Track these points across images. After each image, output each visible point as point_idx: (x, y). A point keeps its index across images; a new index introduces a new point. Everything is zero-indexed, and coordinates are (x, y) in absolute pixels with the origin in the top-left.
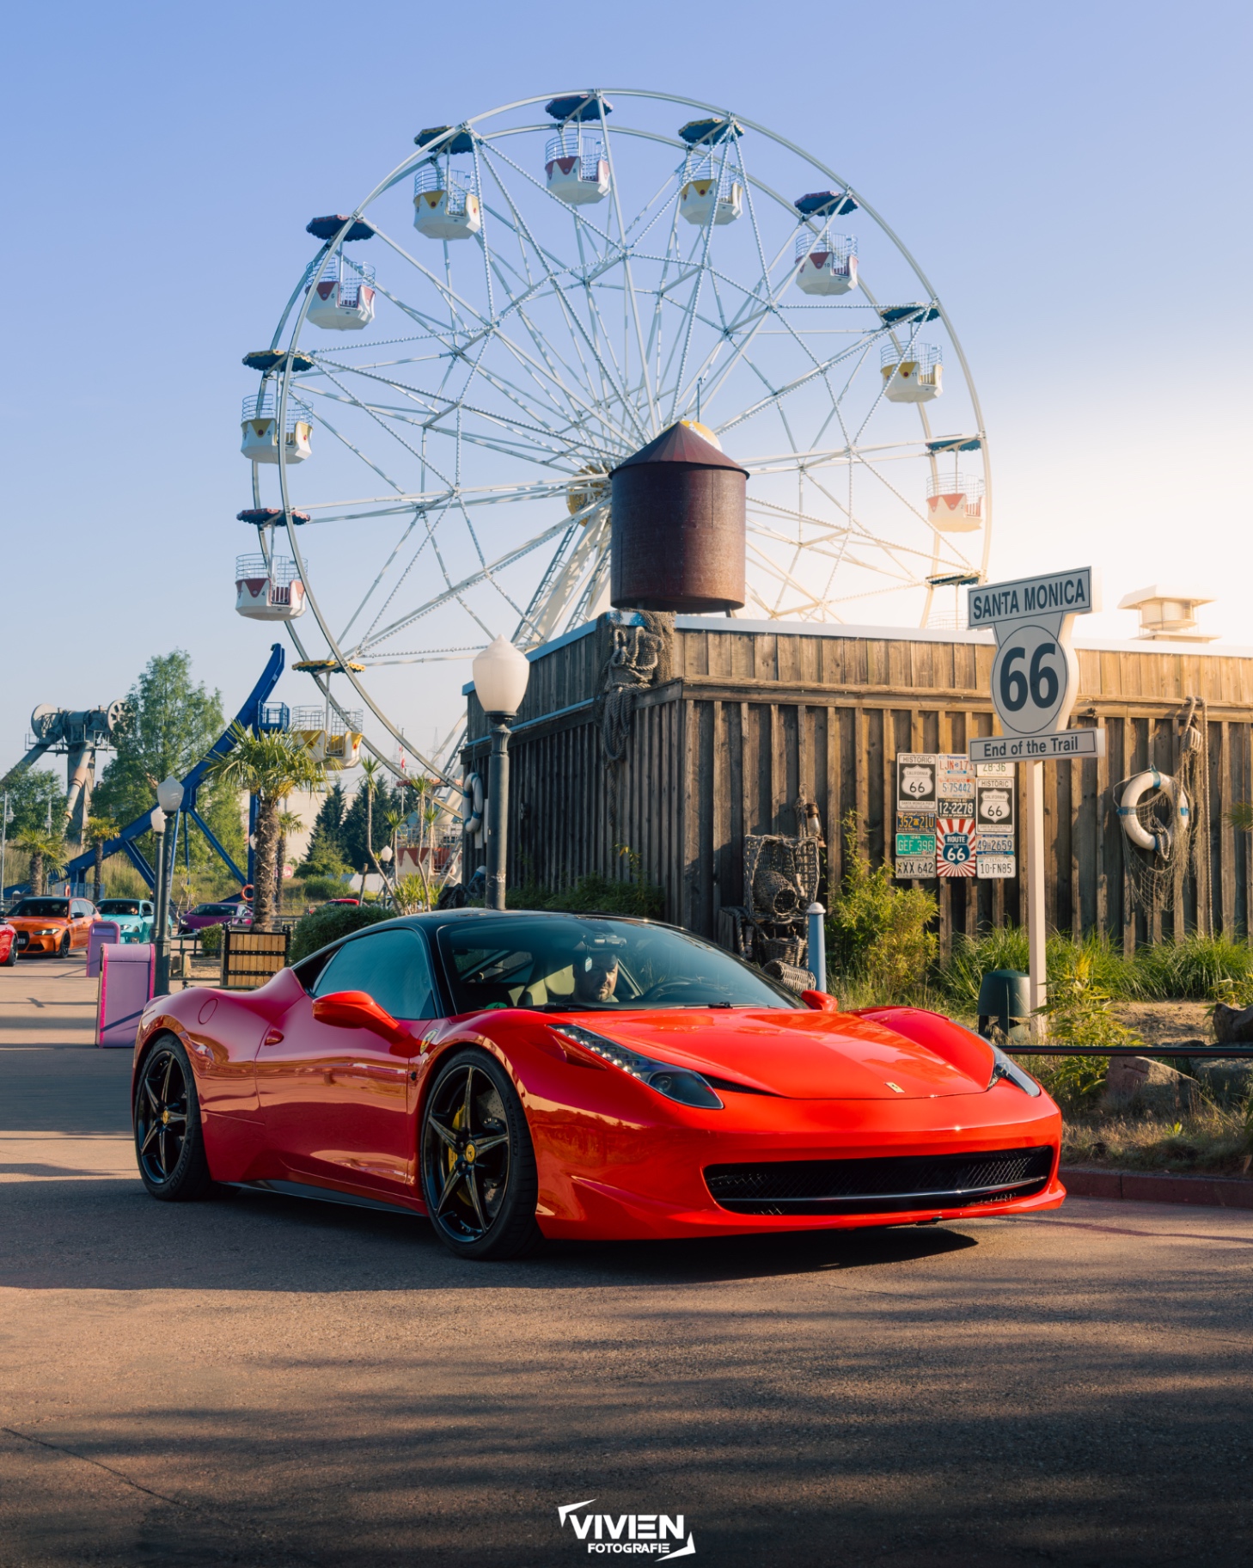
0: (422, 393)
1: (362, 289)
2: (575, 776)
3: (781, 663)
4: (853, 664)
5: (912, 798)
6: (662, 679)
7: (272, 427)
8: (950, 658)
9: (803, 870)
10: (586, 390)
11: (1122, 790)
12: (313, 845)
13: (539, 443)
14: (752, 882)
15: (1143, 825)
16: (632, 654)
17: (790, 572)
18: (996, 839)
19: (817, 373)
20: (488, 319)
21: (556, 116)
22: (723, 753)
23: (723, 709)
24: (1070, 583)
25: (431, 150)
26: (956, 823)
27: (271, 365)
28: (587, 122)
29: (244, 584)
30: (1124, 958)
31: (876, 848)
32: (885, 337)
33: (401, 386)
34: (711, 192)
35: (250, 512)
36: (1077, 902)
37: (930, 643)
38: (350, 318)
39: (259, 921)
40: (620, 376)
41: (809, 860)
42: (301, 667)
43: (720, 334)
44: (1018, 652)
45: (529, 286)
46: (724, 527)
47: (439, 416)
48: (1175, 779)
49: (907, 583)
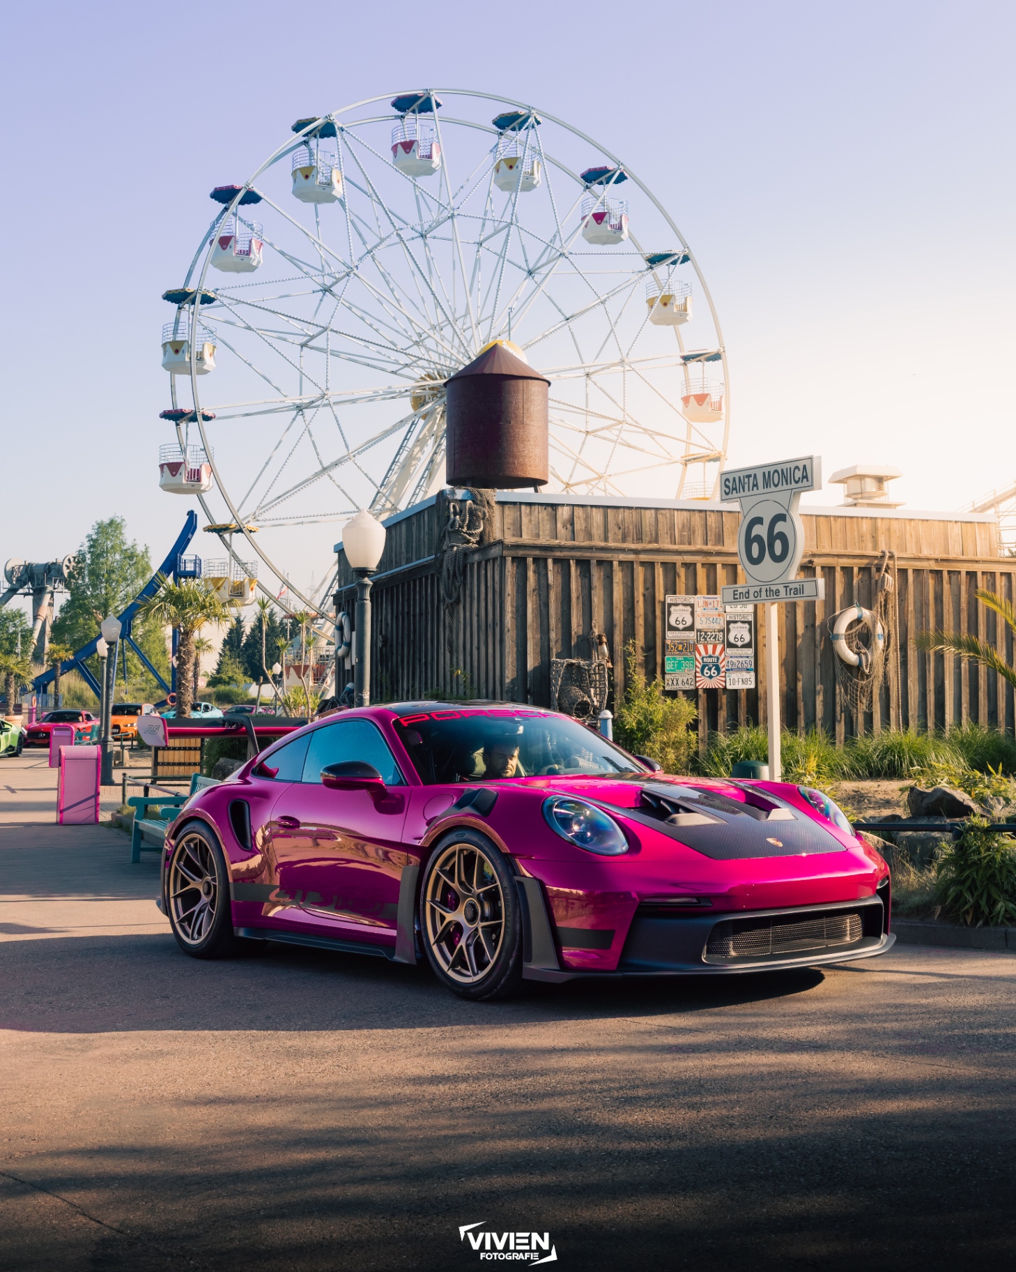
0: (300, 320)
1: (253, 241)
2: (421, 614)
3: (577, 527)
4: (631, 527)
5: (677, 629)
6: (486, 543)
7: (185, 347)
8: (703, 522)
9: (595, 685)
10: (424, 317)
11: (834, 621)
12: (221, 662)
13: (389, 357)
14: (557, 695)
15: (850, 647)
16: (463, 521)
17: (580, 453)
18: (740, 660)
19: (598, 304)
20: (349, 263)
21: (400, 109)
22: (534, 597)
23: (533, 563)
24: (797, 468)
25: (304, 136)
26: (710, 648)
27: (184, 300)
28: (423, 114)
29: (165, 467)
30: (837, 748)
31: (650, 667)
32: (649, 276)
33: (284, 315)
34: (517, 167)
35: (170, 412)
36: (801, 706)
37: (689, 510)
38: (244, 262)
40: (450, 307)
41: (600, 677)
42: (209, 529)
43: (525, 274)
44: (758, 520)
45: (380, 238)
46: (532, 423)
47: (313, 337)
48: (874, 612)
49: (667, 461)
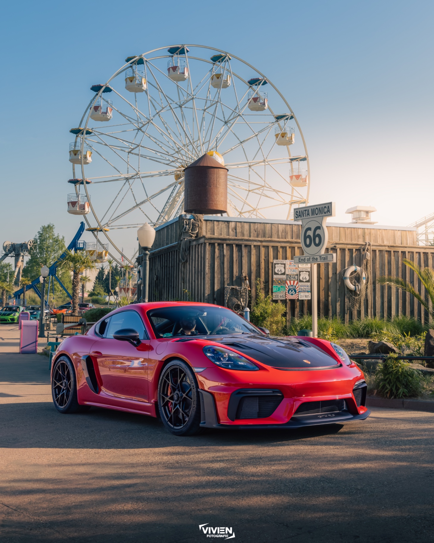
0: (128, 142)
1: (108, 108)
2: (172, 267)
3: (238, 231)
4: (261, 231)
5: (278, 274)
6: (200, 236)
7: (79, 153)
8: (291, 229)
9: (243, 297)
10: (180, 141)
11: (344, 272)
12: (95, 286)
13: (166, 158)
14: (227, 301)
15: (351, 283)
16: (190, 228)
17: (246, 199)
18: (305, 287)
19: (254, 136)
20: (149, 118)
21: (171, 53)
22: (218, 260)
23: (218, 246)
24: (325, 207)
25: (130, 64)
26: (292, 282)
27: (79, 133)
28: (181, 55)
29: (70, 203)
30: (345, 325)
31: (267, 290)
32: (276, 125)
33: (121, 139)
34: (221, 78)
35: (72, 180)
36: (330, 307)
37: (285, 224)
38: (104, 118)
39: (73, 312)
40: (192, 137)
41: (245, 294)
42: (88, 230)
43: (223, 123)
44: (309, 229)
45: (162, 108)
46: (220, 187)
47: (133, 149)
48: (361, 268)
49: (283, 203)
